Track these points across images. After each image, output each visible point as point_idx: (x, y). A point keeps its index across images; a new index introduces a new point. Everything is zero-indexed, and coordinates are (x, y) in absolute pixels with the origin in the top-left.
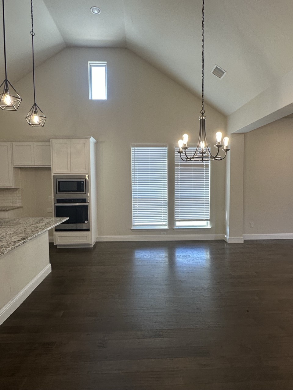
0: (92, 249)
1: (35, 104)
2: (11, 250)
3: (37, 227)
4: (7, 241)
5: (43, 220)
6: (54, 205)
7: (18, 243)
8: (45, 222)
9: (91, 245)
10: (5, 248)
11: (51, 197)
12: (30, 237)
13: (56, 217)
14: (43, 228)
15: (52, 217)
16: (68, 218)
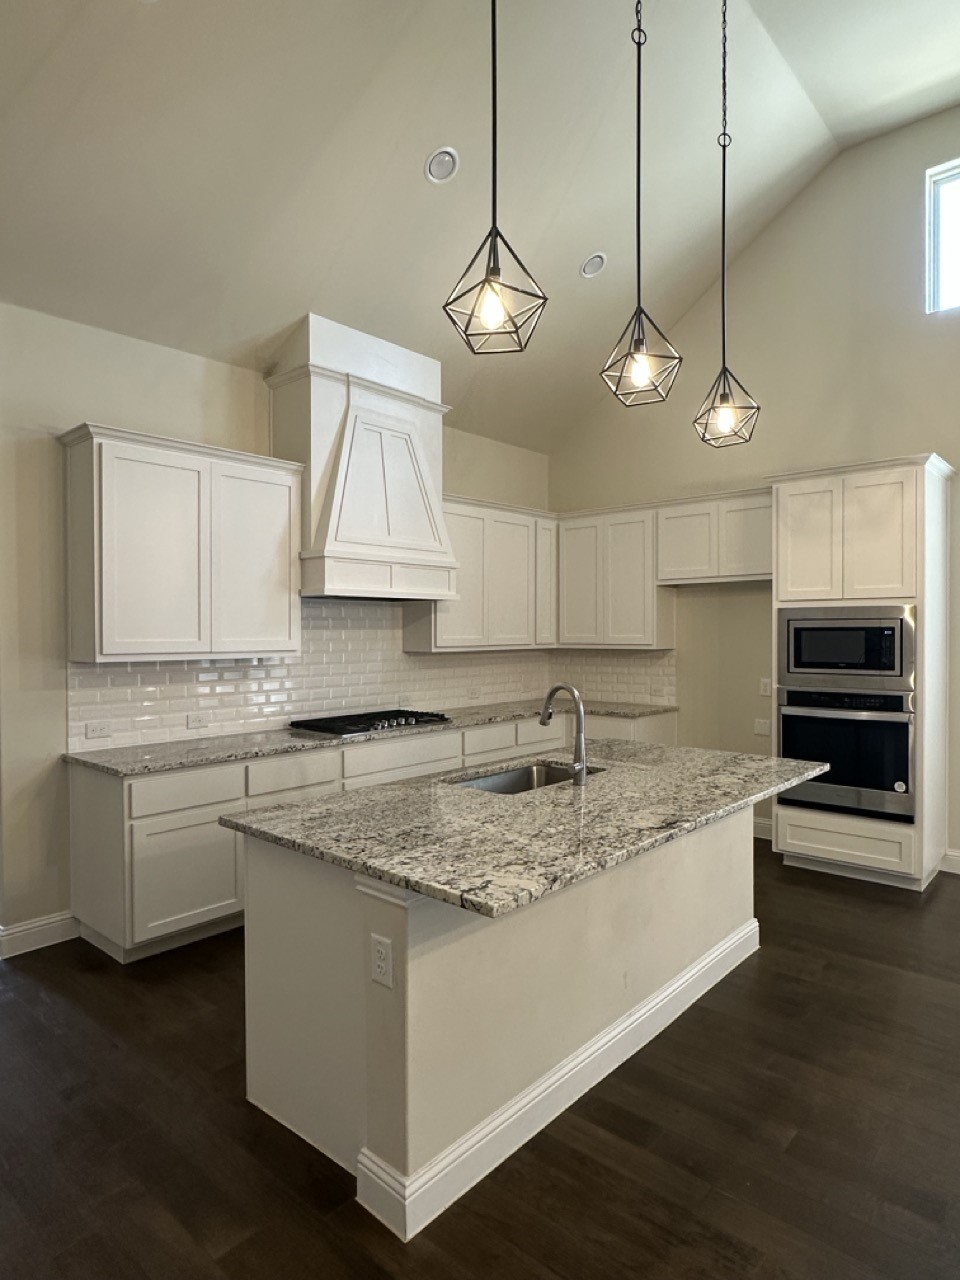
0: (923, 896)
1: (725, 370)
2: (627, 859)
3: (717, 787)
4: (619, 823)
5: (735, 761)
6: (779, 710)
7: (650, 836)
8: (742, 772)
9: (919, 880)
10: (610, 846)
11: (768, 680)
12: (688, 821)
13: (784, 756)
14: (736, 793)
15: (768, 755)
16: (827, 767)
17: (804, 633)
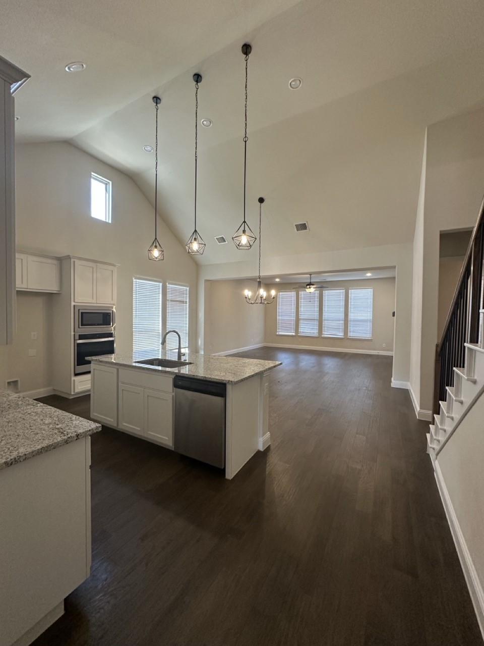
6: (74, 342)
17: (84, 314)
